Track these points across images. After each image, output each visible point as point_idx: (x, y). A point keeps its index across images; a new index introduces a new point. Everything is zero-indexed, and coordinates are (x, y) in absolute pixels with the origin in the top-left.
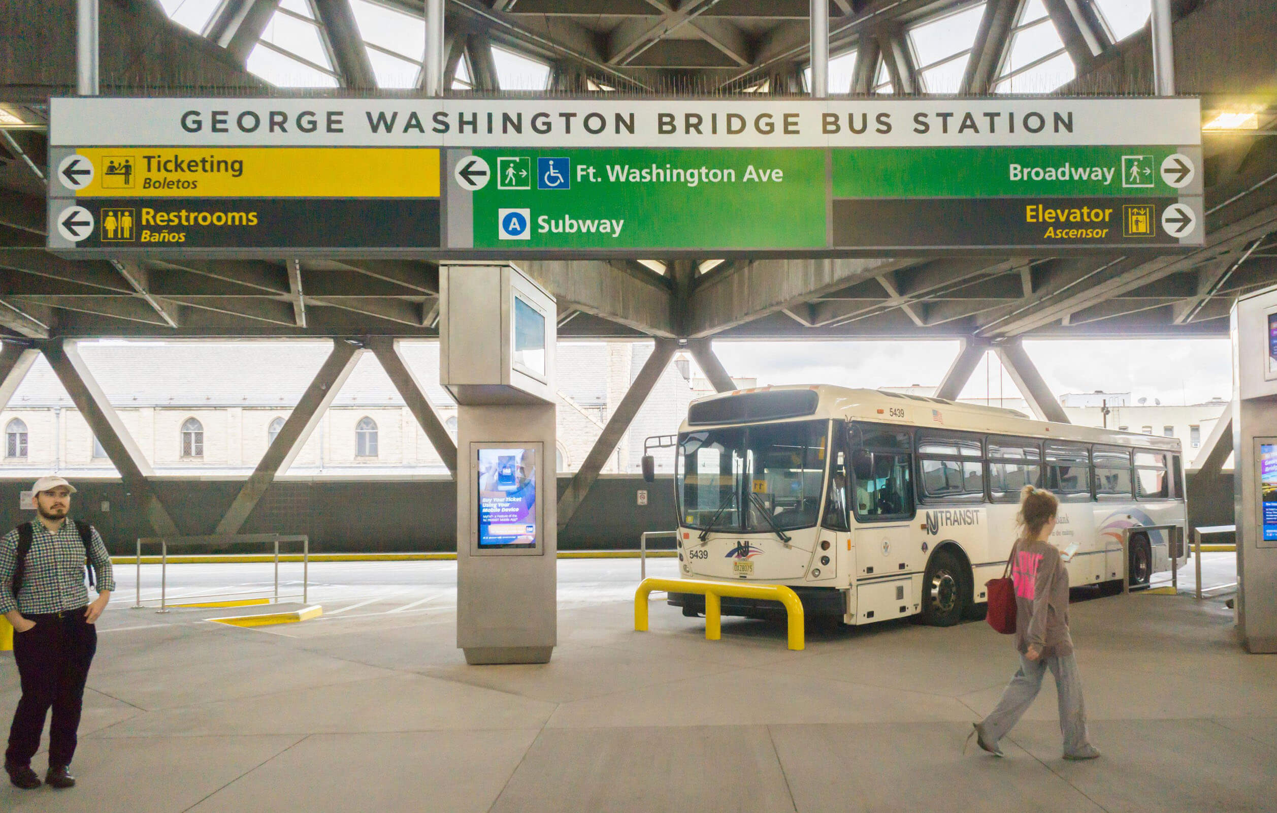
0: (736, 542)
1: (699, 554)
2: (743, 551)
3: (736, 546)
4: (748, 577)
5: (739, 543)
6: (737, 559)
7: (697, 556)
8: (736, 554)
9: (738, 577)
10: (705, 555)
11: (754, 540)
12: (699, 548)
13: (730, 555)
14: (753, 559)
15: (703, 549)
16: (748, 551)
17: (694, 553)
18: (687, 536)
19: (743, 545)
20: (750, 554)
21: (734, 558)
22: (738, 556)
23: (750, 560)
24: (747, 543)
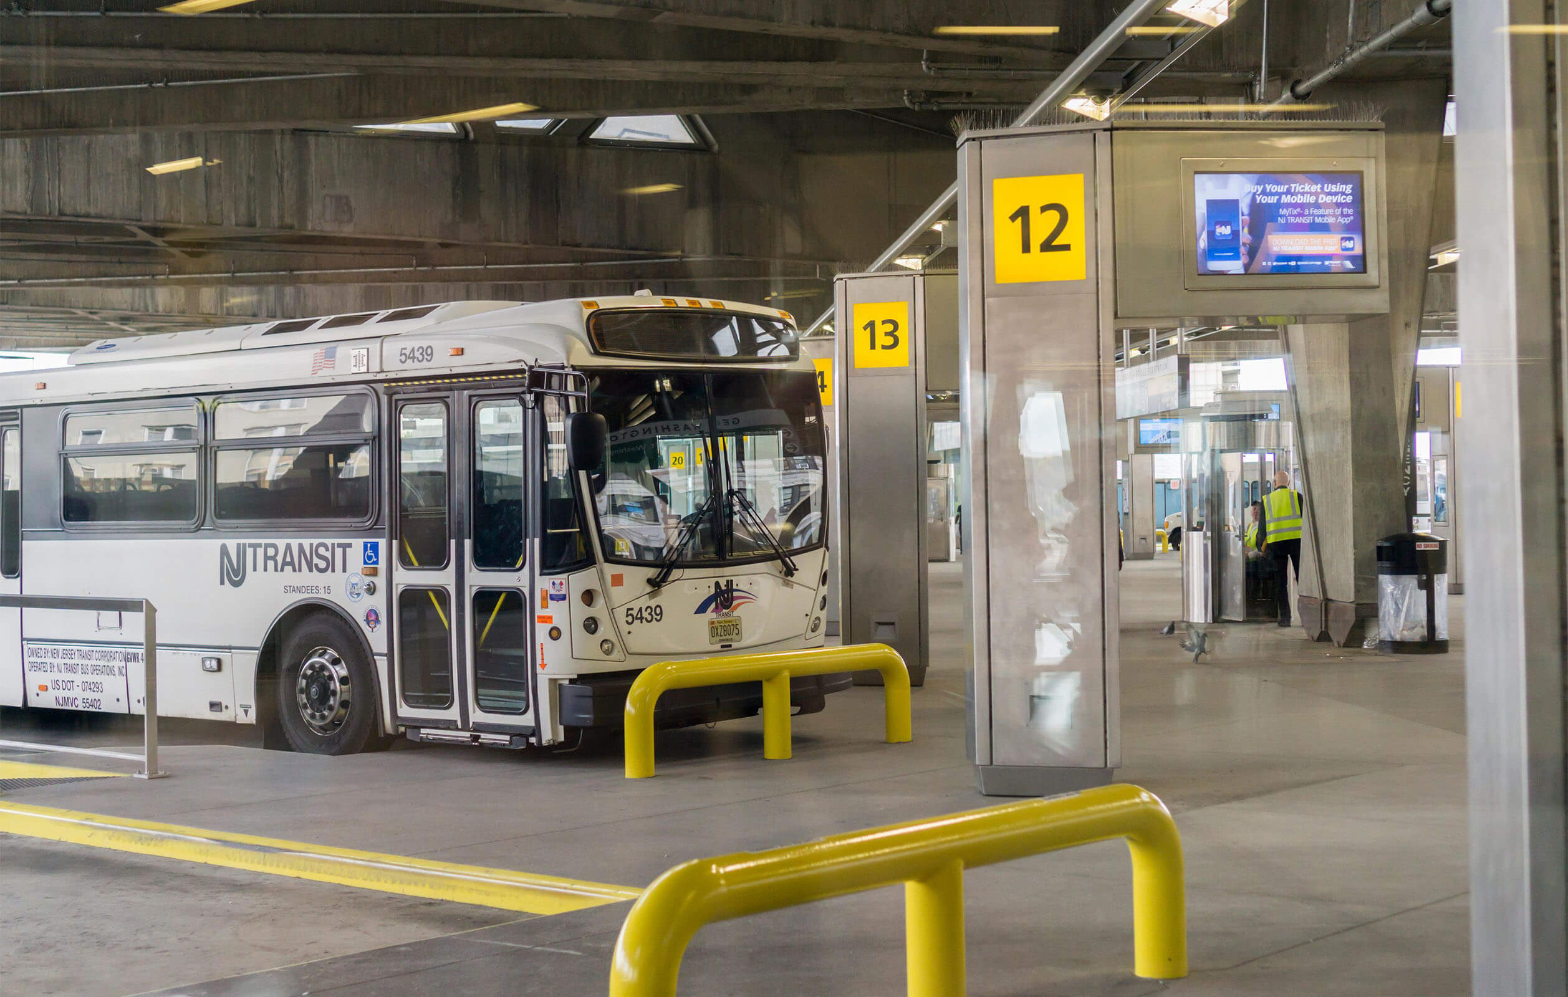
0: (712, 582)
1: (645, 614)
2: (724, 598)
3: (713, 591)
4: (735, 645)
5: (717, 584)
6: (714, 615)
7: (641, 618)
8: (713, 606)
9: (718, 647)
10: (657, 614)
11: (742, 577)
12: (644, 602)
13: (702, 609)
14: (741, 611)
15: (653, 603)
16: (733, 599)
17: (634, 613)
18: (618, 580)
19: (724, 588)
20: (735, 603)
21: (710, 614)
22: (716, 610)
23: (736, 613)
24: (730, 583)
